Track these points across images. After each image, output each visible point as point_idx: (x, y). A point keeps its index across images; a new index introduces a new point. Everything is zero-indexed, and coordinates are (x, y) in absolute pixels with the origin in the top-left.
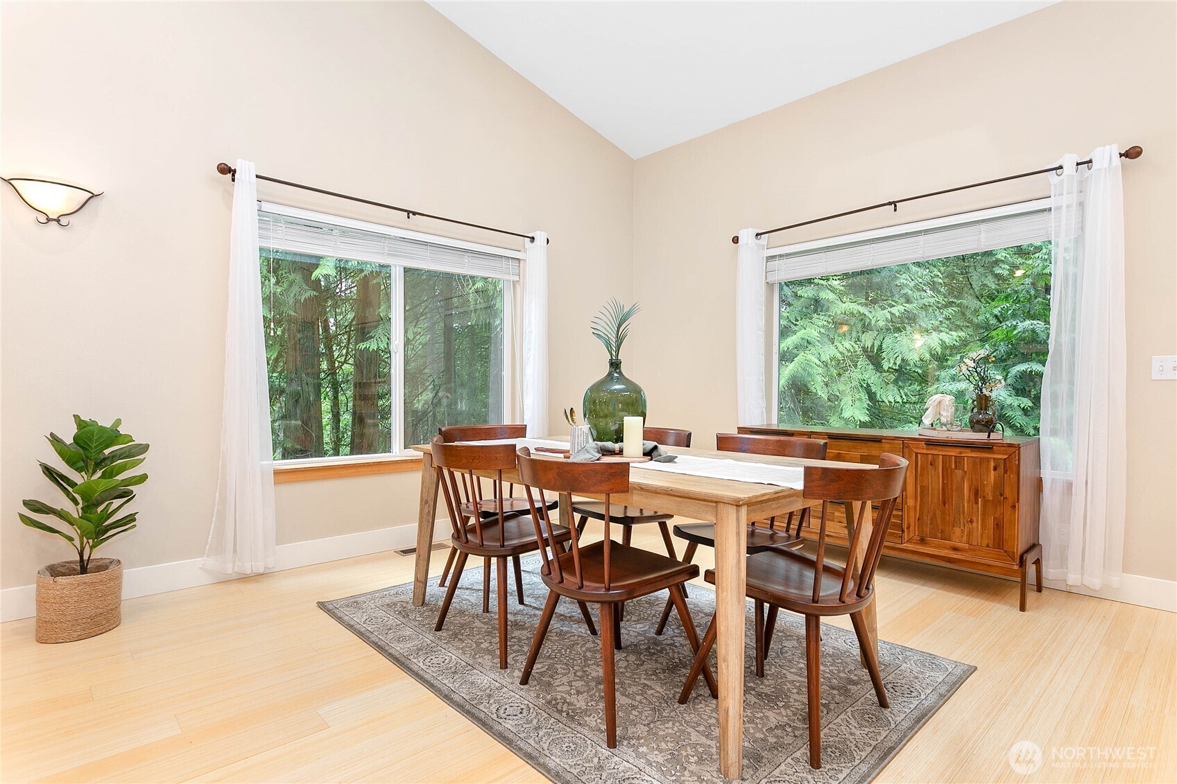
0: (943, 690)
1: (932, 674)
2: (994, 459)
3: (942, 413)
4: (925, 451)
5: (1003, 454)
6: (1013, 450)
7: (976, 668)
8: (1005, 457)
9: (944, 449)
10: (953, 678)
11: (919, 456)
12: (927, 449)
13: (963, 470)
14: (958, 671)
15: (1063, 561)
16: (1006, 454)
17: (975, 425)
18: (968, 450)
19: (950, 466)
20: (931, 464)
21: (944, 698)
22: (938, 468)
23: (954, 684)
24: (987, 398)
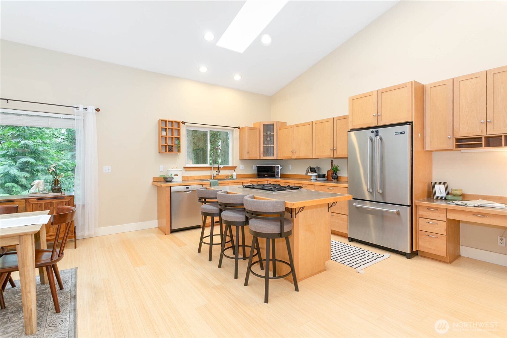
0: (74, 276)
1: (67, 275)
2: (65, 201)
3: (39, 187)
4: (37, 203)
5: (68, 199)
6: (71, 197)
7: (77, 267)
8: (69, 200)
9: (45, 200)
10: (74, 273)
11: (34, 205)
12: (37, 202)
13: (53, 207)
14: (74, 270)
15: (83, 229)
16: (69, 199)
17: (54, 190)
18: (55, 200)
19: (48, 206)
20: (39, 207)
21: (76, 278)
22: (43, 208)
23: (76, 274)
24: (58, 180)
